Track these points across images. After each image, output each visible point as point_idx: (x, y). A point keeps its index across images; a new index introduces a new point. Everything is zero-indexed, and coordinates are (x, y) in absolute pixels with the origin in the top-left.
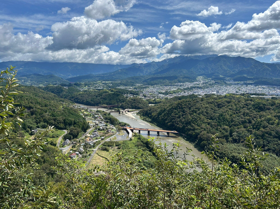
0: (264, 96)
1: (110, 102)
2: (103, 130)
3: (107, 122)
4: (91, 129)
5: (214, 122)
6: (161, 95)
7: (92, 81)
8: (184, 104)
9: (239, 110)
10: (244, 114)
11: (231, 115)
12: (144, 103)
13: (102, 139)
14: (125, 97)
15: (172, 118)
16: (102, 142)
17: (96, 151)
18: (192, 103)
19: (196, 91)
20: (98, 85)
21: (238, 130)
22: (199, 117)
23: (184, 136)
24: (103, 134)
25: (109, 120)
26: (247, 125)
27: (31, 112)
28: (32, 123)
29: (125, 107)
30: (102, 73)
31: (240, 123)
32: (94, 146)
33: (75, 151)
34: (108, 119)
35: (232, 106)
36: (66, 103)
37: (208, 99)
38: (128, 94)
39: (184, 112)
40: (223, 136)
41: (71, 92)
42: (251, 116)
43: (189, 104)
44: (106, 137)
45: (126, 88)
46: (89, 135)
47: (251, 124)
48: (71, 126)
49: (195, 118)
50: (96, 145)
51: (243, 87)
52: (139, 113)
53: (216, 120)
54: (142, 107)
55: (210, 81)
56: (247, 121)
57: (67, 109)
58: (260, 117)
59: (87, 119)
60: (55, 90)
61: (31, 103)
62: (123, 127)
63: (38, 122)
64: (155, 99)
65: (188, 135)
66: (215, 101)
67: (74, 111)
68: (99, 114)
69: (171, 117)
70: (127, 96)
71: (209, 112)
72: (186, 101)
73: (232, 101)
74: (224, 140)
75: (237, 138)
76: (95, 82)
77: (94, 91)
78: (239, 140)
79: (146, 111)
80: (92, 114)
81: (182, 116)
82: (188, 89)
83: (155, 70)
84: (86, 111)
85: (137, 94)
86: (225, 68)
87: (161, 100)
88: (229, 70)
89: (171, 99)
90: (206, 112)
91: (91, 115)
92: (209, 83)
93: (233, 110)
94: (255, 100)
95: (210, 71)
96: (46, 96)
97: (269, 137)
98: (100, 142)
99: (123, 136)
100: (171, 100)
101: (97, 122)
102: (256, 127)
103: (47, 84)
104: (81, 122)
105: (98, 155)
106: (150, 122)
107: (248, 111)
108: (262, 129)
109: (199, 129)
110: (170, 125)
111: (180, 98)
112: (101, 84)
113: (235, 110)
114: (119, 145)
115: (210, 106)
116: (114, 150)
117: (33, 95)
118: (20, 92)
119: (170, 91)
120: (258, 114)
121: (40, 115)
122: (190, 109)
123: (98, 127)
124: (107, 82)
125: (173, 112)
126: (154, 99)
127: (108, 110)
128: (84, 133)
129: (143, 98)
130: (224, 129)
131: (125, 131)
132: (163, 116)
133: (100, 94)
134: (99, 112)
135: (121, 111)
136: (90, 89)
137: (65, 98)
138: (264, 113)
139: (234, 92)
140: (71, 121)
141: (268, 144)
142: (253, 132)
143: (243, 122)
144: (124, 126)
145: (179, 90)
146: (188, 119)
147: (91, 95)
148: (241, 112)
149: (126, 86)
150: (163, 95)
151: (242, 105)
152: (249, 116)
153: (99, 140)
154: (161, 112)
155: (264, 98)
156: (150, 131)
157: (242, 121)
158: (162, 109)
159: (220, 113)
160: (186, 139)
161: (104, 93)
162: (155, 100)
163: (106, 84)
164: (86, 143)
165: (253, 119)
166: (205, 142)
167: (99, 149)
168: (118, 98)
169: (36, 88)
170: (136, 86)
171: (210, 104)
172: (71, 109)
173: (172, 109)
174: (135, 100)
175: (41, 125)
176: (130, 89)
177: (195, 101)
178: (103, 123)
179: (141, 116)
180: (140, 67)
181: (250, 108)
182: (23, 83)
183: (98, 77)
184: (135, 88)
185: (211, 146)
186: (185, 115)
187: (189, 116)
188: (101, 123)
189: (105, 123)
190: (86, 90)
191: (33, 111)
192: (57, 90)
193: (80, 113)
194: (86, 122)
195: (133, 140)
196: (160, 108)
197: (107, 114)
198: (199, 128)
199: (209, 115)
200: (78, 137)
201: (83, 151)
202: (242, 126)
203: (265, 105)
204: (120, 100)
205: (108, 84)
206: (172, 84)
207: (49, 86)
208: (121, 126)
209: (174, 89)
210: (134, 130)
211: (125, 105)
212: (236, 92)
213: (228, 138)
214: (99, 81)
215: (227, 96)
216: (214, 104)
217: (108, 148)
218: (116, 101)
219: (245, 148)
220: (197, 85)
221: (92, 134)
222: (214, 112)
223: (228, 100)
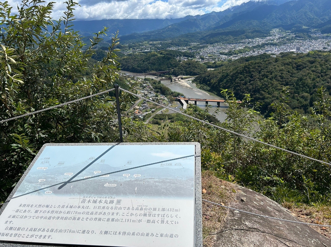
1: (160, 68)
3: (157, 92)
4: (139, 100)
5: (290, 89)
6: (222, 56)
7: (137, 42)
8: (252, 66)
9: (325, 72)
11: (314, 79)
12: (202, 68)
13: (153, 112)
14: (177, 61)
15: (236, 86)
16: (153, 115)
18: (263, 65)
19: (269, 49)
20: (144, 46)
22: (271, 83)
24: (153, 106)
25: (159, 90)
29: (178, 73)
30: (149, 31)
32: (144, 120)
34: (158, 89)
35: (316, 67)
37: (284, 60)
38: (181, 56)
39: (251, 77)
40: (300, 106)
43: (259, 67)
44: (156, 109)
45: (179, 50)
46: (138, 107)
49: (265, 84)
50: (147, 118)
52: (194, 80)
53: (293, 86)
54: (199, 72)
55: (289, 35)
60: (95, 55)
62: (175, 97)
64: (216, 61)
66: (293, 61)
68: (147, 83)
69: (235, 84)
70: (180, 60)
71: (284, 76)
72: (256, 63)
73: (317, 60)
74: (302, 110)
76: (141, 44)
77: (141, 55)
79: (204, 78)
81: (250, 82)
82: (259, 47)
83: (215, 23)
84: (133, 79)
85: (193, 56)
86: (311, 15)
87: (222, 63)
88: (316, 19)
89: (235, 61)
90: (280, 76)
92: (287, 37)
93: (317, 72)
98: (151, 115)
99: (177, 108)
100: (236, 62)
101: (146, 92)
106: (209, 91)
109: (270, 98)
111: (247, 60)
112: (148, 45)
113: (319, 72)
114: (172, 118)
115: (287, 68)
119: (234, 51)
122: (259, 73)
124: (155, 42)
125: (238, 77)
126: (213, 62)
127: (158, 77)
129: (200, 61)
130: (303, 97)
131: (178, 103)
132: (226, 83)
133: (148, 57)
134: (148, 80)
135: (173, 78)
136: (136, 52)
139: (321, 48)
144: (178, 96)
145: (246, 49)
146: (257, 85)
147: (137, 59)
148: (328, 74)
149: (179, 46)
150: (225, 56)
153: (150, 112)
154: (222, 79)
156: (208, 102)
158: (224, 74)
159: (299, 76)
161: (152, 56)
162: (215, 63)
163: (154, 45)
164: (135, 116)
168: (170, 62)
170: (191, 45)
171: (286, 65)
173: (237, 74)
174: (189, 64)
176: (184, 49)
177: (267, 63)
178: (153, 94)
179: (197, 83)
180: (195, 20)
183: (143, 36)
184: (189, 49)
186: (253, 80)
187: (259, 82)
188: (150, 93)
189: (155, 93)
190: (131, 54)
193: (126, 82)
196: (221, 73)
197: (157, 82)
198: (270, 96)
199: (284, 80)
200: (126, 109)
204: (171, 65)
205: (157, 44)
206: (237, 41)
208: (173, 96)
209: (240, 47)
210: (189, 101)
211: (177, 71)
212: (324, 48)
213: (308, 109)
214: (146, 41)
215: (311, 54)
216: (292, 65)
217: (160, 121)
218: (167, 67)
219: (329, 120)
220: (270, 42)
221: (141, 106)
222: (291, 76)
223: (312, 59)
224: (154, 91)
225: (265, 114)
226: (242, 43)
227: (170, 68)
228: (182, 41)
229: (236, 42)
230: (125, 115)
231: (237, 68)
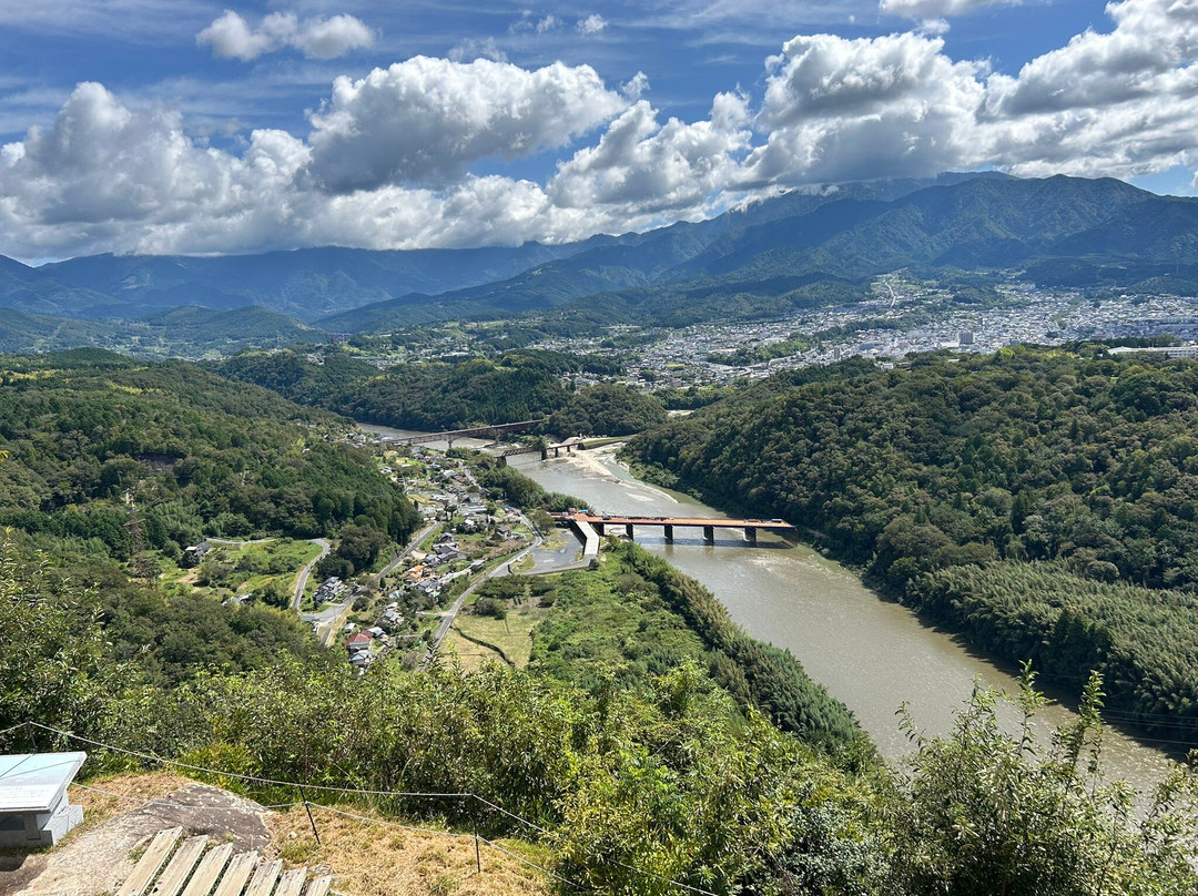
0: (1166, 349)
1: (503, 411)
2: (479, 530)
3: (494, 497)
4: (428, 529)
5: (943, 474)
6: (717, 366)
7: (423, 325)
8: (813, 401)
9: (1053, 418)
10: (1073, 435)
11: (1017, 442)
12: (648, 409)
13: (476, 570)
14: (563, 387)
15: (766, 468)
16: (480, 579)
17: (451, 619)
18: (850, 398)
19: (871, 341)
20: (449, 339)
21: (1049, 502)
22: (880, 456)
23: (820, 538)
24: (478, 549)
25: (501, 490)
26: (1090, 480)
27: (176, 471)
28: (185, 516)
29: (565, 427)
30: (464, 286)
31: (1056, 474)
32: (442, 601)
33: (367, 623)
34: (497, 486)
35: (1020, 400)
36: (319, 424)
37: (917, 378)
38: (577, 371)
39: (815, 438)
40: (984, 534)
41: (339, 379)
42: (1105, 440)
43: (836, 402)
44: (489, 559)
45: (568, 348)
46: (420, 556)
47: (1105, 472)
48: (345, 519)
49: (862, 461)
50: (453, 594)
51: (1077, 313)
52: (625, 450)
53: (952, 464)
54: (639, 424)
55: (934, 293)
56: (1089, 461)
57: (326, 451)
58: (1146, 441)
59: (411, 488)
60: (269, 373)
61: (176, 433)
62: (559, 514)
63: (209, 512)
64: (695, 385)
65: (834, 533)
66: (946, 383)
67: (354, 457)
68: (457, 465)
69: (760, 464)
70: (573, 383)
71: (921, 430)
72: (825, 389)
73: (1024, 377)
74: (990, 548)
75: (1043, 537)
76: (436, 330)
77: (435, 367)
78: (1055, 544)
79: (657, 443)
80: (428, 467)
81: (809, 456)
82: (837, 334)
83: (689, 258)
84: (405, 453)
85: (616, 371)
86: (997, 231)
87: (716, 390)
89: (759, 383)
90: (909, 433)
91: (425, 472)
92: (925, 302)
93: (1026, 418)
94: (1124, 368)
95: (932, 248)
96: (234, 399)
97: (1184, 528)
98: (469, 583)
99: (563, 551)
100: (761, 386)
101: (452, 499)
102: (1129, 488)
103: (238, 350)
104: (386, 502)
105: (462, 635)
106: (674, 488)
107: (1091, 420)
108: (1152, 494)
109: (883, 509)
110: (757, 494)
111: (798, 379)
112: (460, 335)
113: (1033, 417)
114: (547, 590)
115: (929, 407)
116: (526, 614)
117: (180, 401)
118: (127, 389)
119: (755, 348)
120: (1134, 431)
121: (213, 482)
122: (840, 424)
123: (456, 520)
124: (485, 325)
125: (769, 440)
126: (687, 388)
127: (496, 444)
128: (399, 547)
129: (641, 387)
130: (988, 502)
131: (569, 533)
132: (729, 460)
133: (459, 377)
134: (460, 457)
135: (552, 446)
136: (417, 359)
137: (312, 404)
138: (1162, 426)
139: (1039, 337)
140: (344, 503)
141: (1181, 555)
142: (1115, 510)
143: (1072, 469)
144: (566, 510)
146: (834, 466)
147: (420, 384)
148: (1060, 424)
149: (568, 336)
150: (727, 367)
151: (1065, 394)
152: (1098, 440)
153: (463, 572)
154: (717, 445)
155: (1167, 357)
156: (674, 527)
157: (1067, 462)
159: (969, 433)
160: (826, 550)
161: (474, 372)
162: (691, 392)
163: (482, 335)
164: (408, 590)
165: (1114, 454)
166: (906, 561)
167: (464, 610)
168: (537, 392)
169: (190, 367)
170: (610, 333)
171: (926, 396)
172: (342, 448)
173: (764, 429)
174: (605, 397)
175: (222, 522)
176: (587, 347)
177: (862, 389)
178: (476, 504)
179: (633, 463)
181: (1102, 406)
182: (137, 350)
184: (605, 345)
185: (930, 575)
186: (819, 449)
187: (839, 453)
188: (468, 500)
189: (486, 501)
190: (401, 366)
191: (186, 465)
192: (280, 373)
193: (380, 466)
194: (407, 502)
195: (604, 566)
196: (713, 426)
197: (492, 462)
198: (882, 502)
199: (922, 445)
200: (378, 564)
201: (401, 620)
202: (1067, 485)
203: (1168, 388)
204: (543, 401)
205: (493, 331)
206: (766, 317)
207: (243, 355)
208: (550, 511)
209: (775, 337)
210: (606, 526)
211: (563, 420)
212: (1050, 335)
213: (1007, 542)
214: (453, 320)
215: (1005, 355)
216: (945, 395)
217: (503, 604)
218: (529, 407)
219: (1079, 577)
220: (875, 316)
221: (433, 550)
222: (944, 432)
223: (1007, 375)
224: (483, 495)
225: (870, 564)
226: (784, 322)
227: (539, 413)
228: (579, 320)
229: (762, 320)
230: (373, 587)
231: (764, 408)
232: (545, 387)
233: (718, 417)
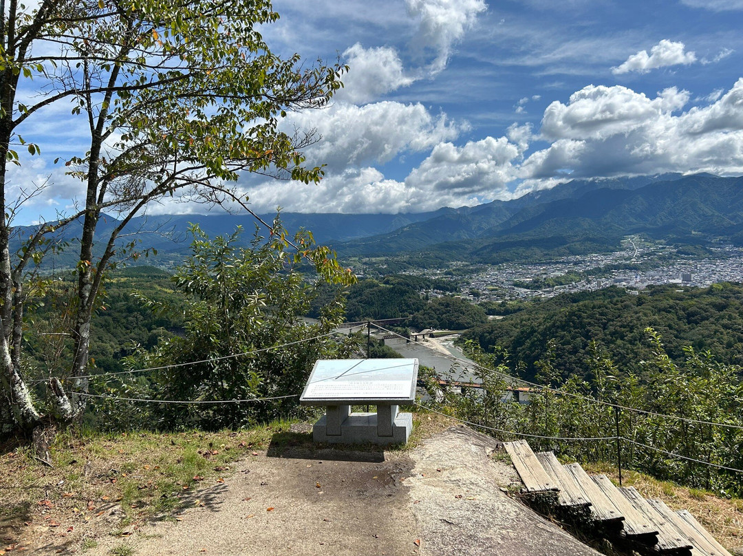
1: (383, 312)
6: (520, 289)
8: (586, 313)
11: (729, 345)
12: (475, 314)
14: (421, 298)
18: (611, 311)
19: (622, 277)
22: (632, 350)
29: (422, 323)
30: (362, 237)
35: (730, 318)
37: (656, 300)
38: (429, 288)
43: (601, 314)
45: (424, 275)
49: (620, 353)
52: (460, 339)
54: (469, 323)
55: (663, 248)
64: (505, 300)
66: (677, 304)
70: (427, 296)
72: (594, 306)
73: (732, 303)
79: (481, 336)
81: (584, 348)
82: (598, 272)
83: (501, 222)
85: (455, 289)
86: (706, 209)
87: (520, 304)
88: (718, 216)
89: (549, 301)
92: (658, 254)
93: (735, 330)
95: (661, 219)
100: (549, 302)
111: (575, 299)
112: (359, 265)
113: (740, 329)
115: (665, 319)
119: (545, 279)
122: (604, 328)
124: (374, 260)
126: (500, 302)
127: (379, 331)
129: (470, 300)
132: (530, 348)
133: (358, 290)
135: (413, 334)
139: (738, 278)
145: (572, 276)
149: (424, 267)
150: (526, 290)
154: (521, 338)
158: (525, 328)
159: (695, 338)
161: (366, 287)
162: (503, 304)
163: (371, 264)
168: (405, 300)
170: (451, 266)
171: (663, 312)
173: (554, 329)
174: (448, 305)
176: (436, 274)
177: (619, 306)
180: (459, 216)
182: (171, 269)
183: (351, 246)
184: (447, 273)
187: (604, 347)
196: (519, 326)
197: (376, 342)
204: (408, 306)
205: (378, 263)
206: (551, 259)
209: (557, 273)
211: (421, 318)
214: (355, 256)
215: (716, 289)
216: (677, 313)
218: (399, 310)
220: (624, 261)
222: (676, 337)
223: (720, 301)
226: (563, 262)
227: (406, 313)
228: (432, 259)
229: (549, 261)
231: (553, 316)
232: (410, 298)
233: (522, 320)
